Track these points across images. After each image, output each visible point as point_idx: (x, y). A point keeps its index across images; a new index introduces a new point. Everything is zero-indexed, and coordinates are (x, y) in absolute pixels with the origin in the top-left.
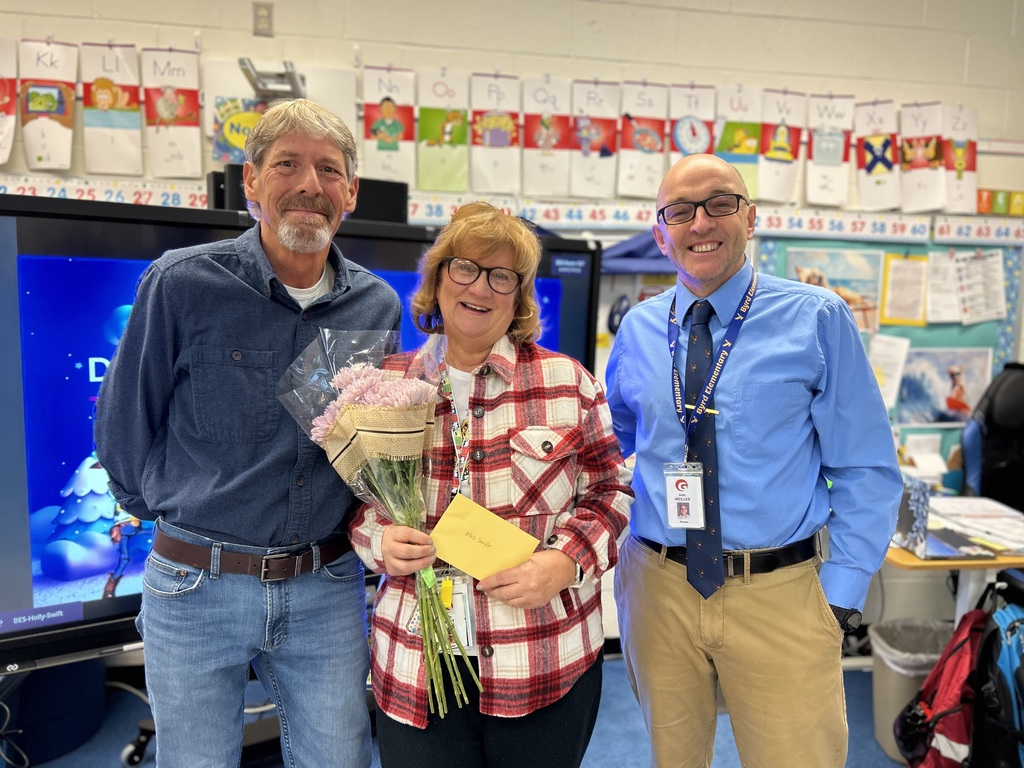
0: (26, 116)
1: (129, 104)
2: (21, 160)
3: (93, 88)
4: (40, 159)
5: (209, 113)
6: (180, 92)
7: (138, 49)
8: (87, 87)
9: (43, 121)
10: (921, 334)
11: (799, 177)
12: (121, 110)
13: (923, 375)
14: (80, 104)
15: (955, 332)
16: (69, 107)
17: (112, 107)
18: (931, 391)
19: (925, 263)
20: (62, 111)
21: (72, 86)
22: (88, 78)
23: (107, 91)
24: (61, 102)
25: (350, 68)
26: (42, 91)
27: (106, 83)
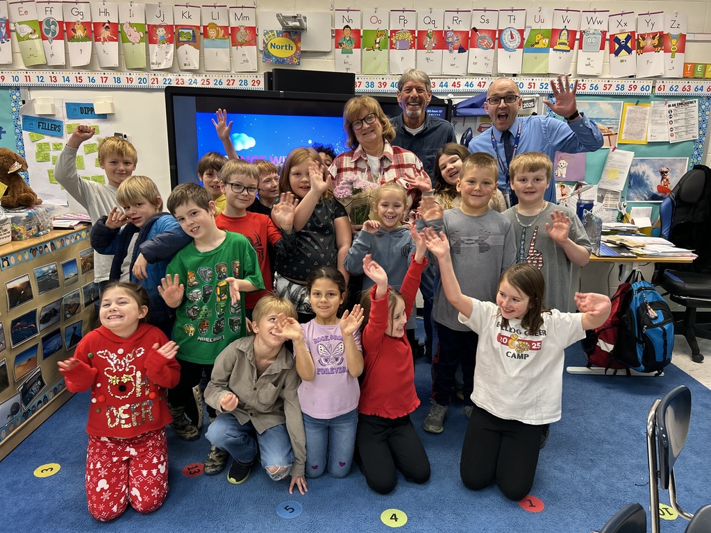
0: (178, 44)
1: (224, 36)
2: (176, 65)
3: (208, 28)
4: (185, 65)
5: (261, 38)
6: (247, 28)
7: (228, 7)
8: (205, 27)
9: (186, 46)
10: (644, 149)
11: (574, 60)
12: (221, 39)
13: (644, 173)
14: (202, 36)
15: (665, 147)
16: (197, 38)
17: (217, 37)
18: (648, 182)
19: (648, 108)
20: (194, 41)
21: (198, 28)
22: (205, 24)
23: (214, 30)
24: (194, 36)
25: (329, 11)
26: (185, 31)
27: (213, 25)
